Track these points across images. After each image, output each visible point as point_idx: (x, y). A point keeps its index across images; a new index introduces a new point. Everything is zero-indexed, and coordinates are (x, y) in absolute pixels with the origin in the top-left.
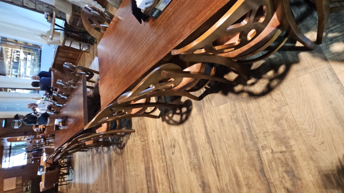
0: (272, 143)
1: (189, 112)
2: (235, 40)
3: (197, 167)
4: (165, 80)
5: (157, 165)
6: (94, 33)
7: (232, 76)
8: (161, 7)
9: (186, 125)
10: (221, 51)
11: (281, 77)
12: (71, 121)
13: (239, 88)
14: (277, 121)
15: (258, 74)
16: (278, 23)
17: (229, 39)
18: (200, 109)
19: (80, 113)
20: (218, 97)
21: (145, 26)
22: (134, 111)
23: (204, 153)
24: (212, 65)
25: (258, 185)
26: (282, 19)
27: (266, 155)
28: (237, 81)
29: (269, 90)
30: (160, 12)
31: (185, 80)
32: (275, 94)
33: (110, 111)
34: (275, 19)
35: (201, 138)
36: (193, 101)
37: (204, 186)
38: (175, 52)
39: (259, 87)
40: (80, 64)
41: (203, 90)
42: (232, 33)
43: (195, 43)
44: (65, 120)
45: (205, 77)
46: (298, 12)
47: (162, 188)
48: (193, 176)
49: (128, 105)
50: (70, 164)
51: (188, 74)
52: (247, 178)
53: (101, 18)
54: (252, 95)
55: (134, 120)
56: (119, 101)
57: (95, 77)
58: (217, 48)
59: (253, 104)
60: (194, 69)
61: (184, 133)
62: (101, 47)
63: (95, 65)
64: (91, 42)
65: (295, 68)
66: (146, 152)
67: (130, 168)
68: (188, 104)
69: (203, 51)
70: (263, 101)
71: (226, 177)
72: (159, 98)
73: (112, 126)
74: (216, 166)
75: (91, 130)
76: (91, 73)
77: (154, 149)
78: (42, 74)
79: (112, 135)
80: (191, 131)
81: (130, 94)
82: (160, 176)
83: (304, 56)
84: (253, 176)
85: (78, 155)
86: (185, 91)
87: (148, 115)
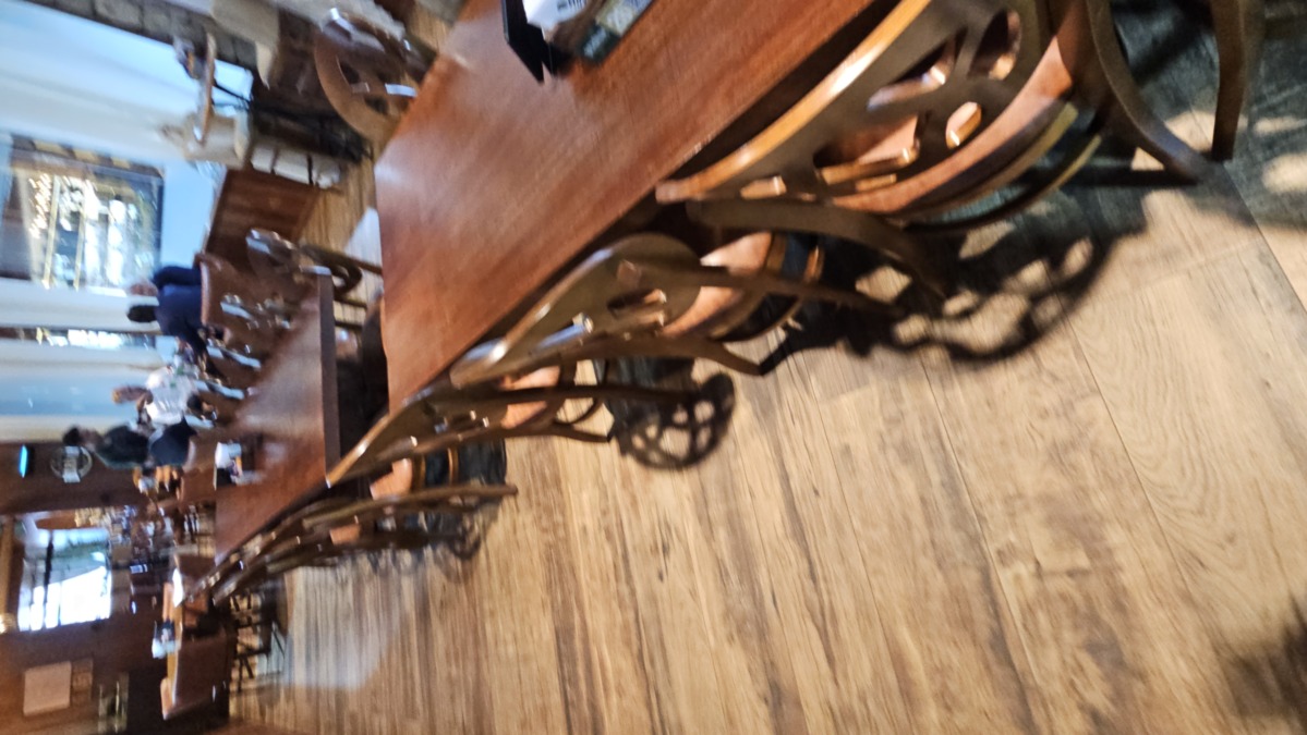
0: (1039, 540)
1: (721, 419)
2: (901, 145)
3: (753, 629)
4: (633, 299)
5: (600, 619)
6: (361, 120)
7: (888, 283)
8: (618, 19)
9: (711, 468)
10: (848, 188)
11: (1076, 288)
12: (276, 454)
13: (911, 328)
14: (1058, 455)
15: (988, 276)
16: (1064, 80)
17: (874, 142)
18: (765, 411)
19: (312, 424)
20: (832, 361)
21: (558, 90)
22: (515, 414)
23: (780, 574)
24: (809, 241)
25: (982, 697)
26: (1079, 64)
27: (1013, 584)
28: (907, 304)
29: (1028, 335)
30: (613, 40)
31: (709, 299)
32: (1052, 353)
33: (422, 416)
34: (1052, 65)
35: (766, 517)
36: (738, 378)
37: (779, 697)
38: (671, 193)
39: (990, 325)
40: (311, 235)
41: (775, 337)
42: (889, 119)
43: (746, 157)
44: (254, 448)
45: (784, 288)
46: (1140, 36)
47: (620, 709)
48: (737, 661)
49: (492, 393)
50: (273, 616)
51: (719, 276)
52: (940, 671)
53: (391, 61)
54: (964, 356)
55: (516, 450)
56: (458, 379)
57: (368, 287)
58: (830, 175)
59: (968, 390)
60: (742, 254)
61: (702, 501)
62: (388, 172)
63: (365, 242)
64: (351, 152)
65: (1128, 251)
66: (559, 568)
67: (500, 629)
68: (719, 391)
69: (777, 186)
70: (1007, 379)
71: (861, 666)
72: (608, 366)
73: (431, 472)
74: (824, 623)
75: (354, 488)
76: (352, 271)
77: (590, 558)
78: (166, 277)
79: (430, 505)
80: (729, 490)
81: (498, 351)
82: (613, 660)
83: (1162, 204)
84: (964, 661)
85: (302, 583)
86: (707, 338)
87: (567, 430)
